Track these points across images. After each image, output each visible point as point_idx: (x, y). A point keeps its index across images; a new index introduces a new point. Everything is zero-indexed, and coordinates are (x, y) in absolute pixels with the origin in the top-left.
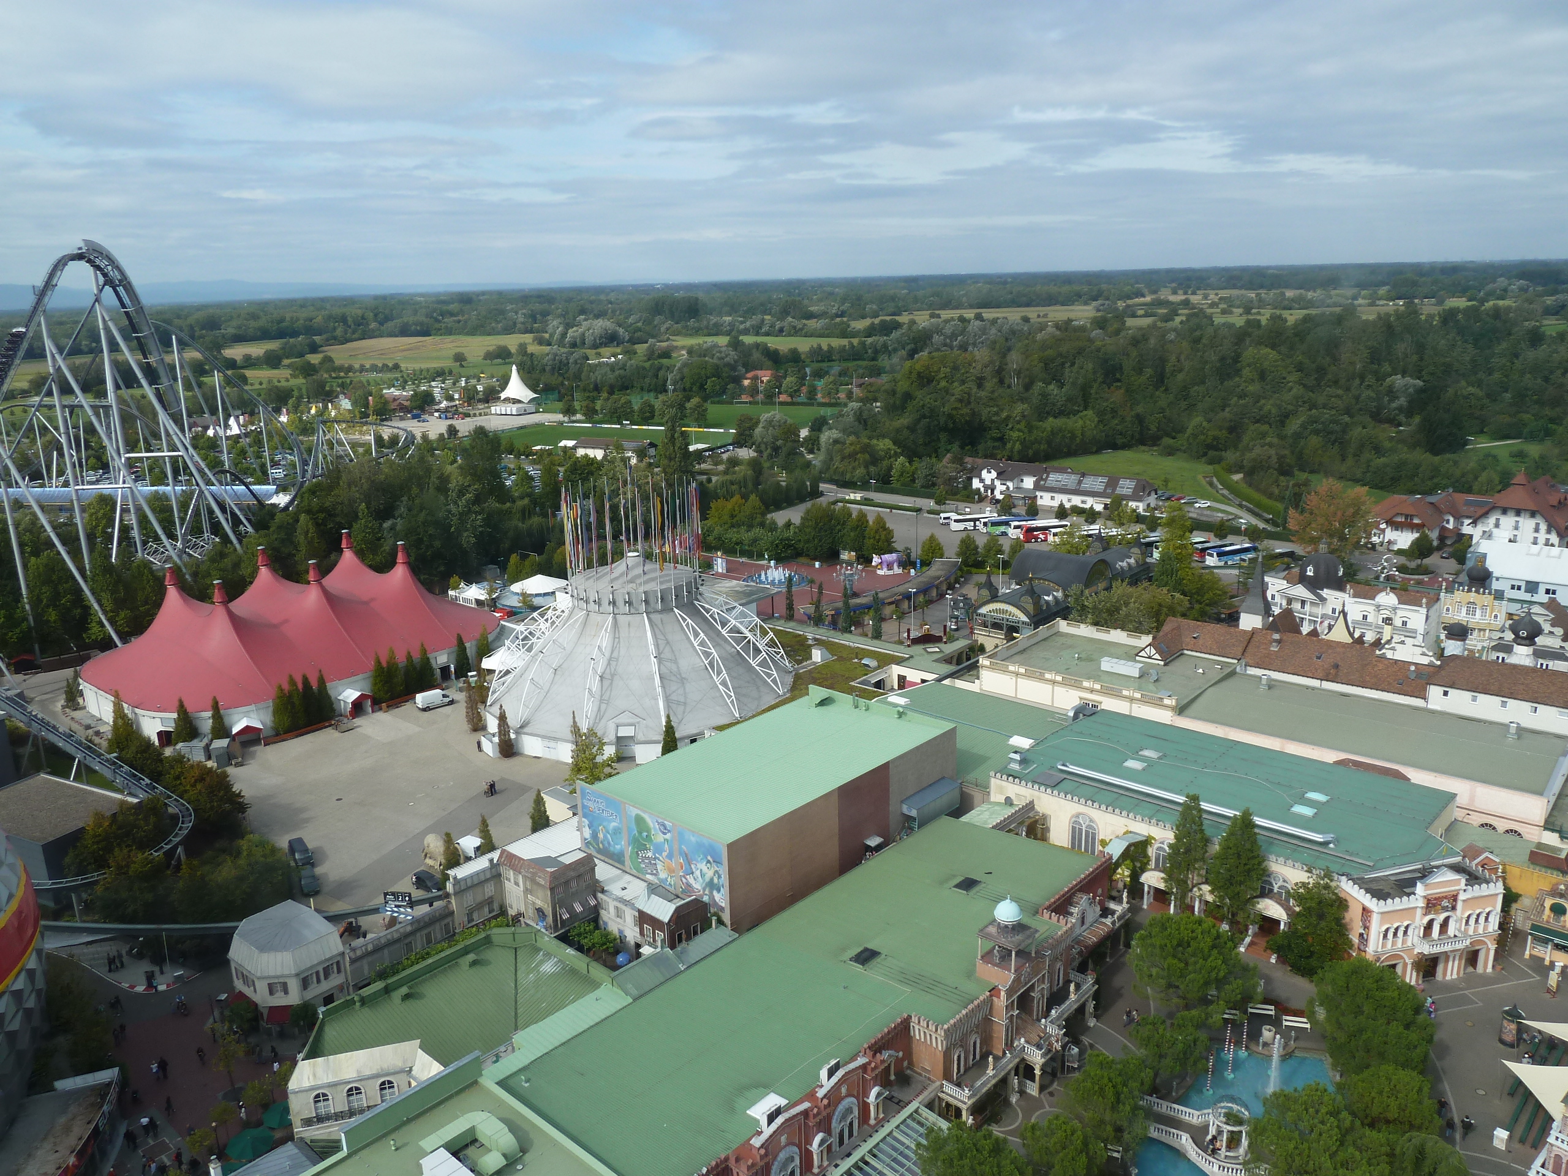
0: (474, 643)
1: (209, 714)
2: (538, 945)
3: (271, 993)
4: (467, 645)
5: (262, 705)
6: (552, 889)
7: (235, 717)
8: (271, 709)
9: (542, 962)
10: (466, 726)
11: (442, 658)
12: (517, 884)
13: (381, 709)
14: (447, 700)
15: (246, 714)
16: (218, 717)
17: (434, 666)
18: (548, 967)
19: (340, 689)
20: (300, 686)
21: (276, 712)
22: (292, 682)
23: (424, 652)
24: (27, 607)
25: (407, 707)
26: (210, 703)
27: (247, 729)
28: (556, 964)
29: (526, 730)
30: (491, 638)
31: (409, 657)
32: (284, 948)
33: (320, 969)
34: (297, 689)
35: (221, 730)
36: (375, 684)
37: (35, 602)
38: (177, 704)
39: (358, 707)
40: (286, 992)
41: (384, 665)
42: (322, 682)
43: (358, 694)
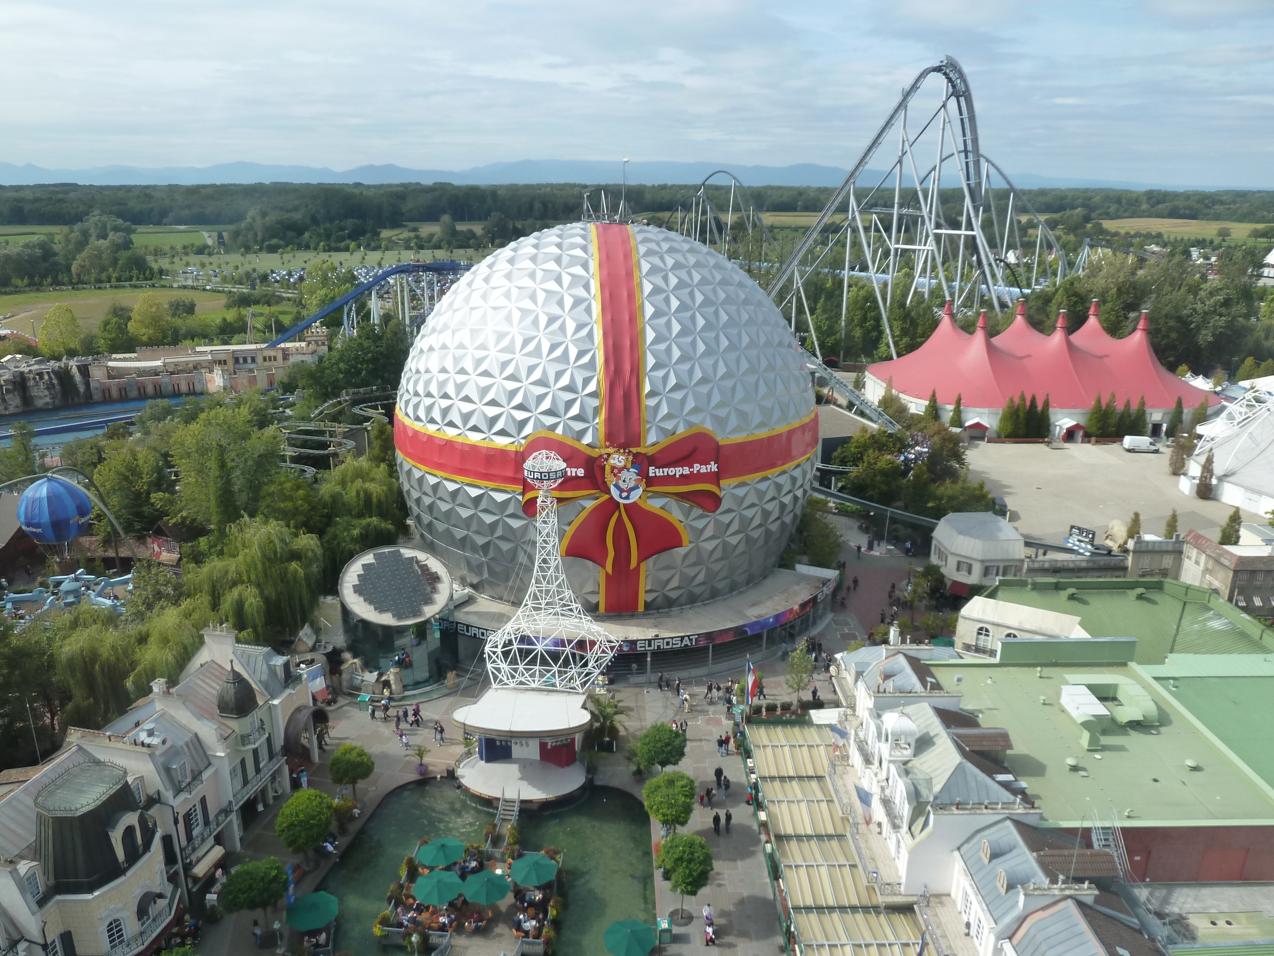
0: (1192, 410)
1: (951, 407)
2: (1210, 605)
3: (958, 569)
4: (1185, 411)
5: (992, 410)
6: (1236, 572)
7: (970, 415)
8: (999, 416)
9: (1210, 619)
10: (1168, 469)
11: (1156, 416)
12: (1197, 563)
13: (1089, 442)
14: (1153, 448)
15: (980, 415)
16: (958, 412)
17: (1148, 419)
18: (1216, 624)
19: (1059, 416)
20: (1028, 404)
21: (1004, 419)
22: (1023, 399)
23: (1143, 404)
24: (843, 324)
25: (1115, 447)
26: (955, 398)
27: (978, 426)
28: (1226, 624)
29: (1229, 479)
30: (1210, 411)
31: (1128, 405)
32: (978, 537)
33: (1001, 565)
34: (1025, 404)
35: (957, 421)
36: (1091, 420)
37: (850, 321)
38: (931, 393)
39: (1070, 435)
40: (970, 572)
41: (1104, 408)
42: (1047, 405)
43: (1073, 423)
